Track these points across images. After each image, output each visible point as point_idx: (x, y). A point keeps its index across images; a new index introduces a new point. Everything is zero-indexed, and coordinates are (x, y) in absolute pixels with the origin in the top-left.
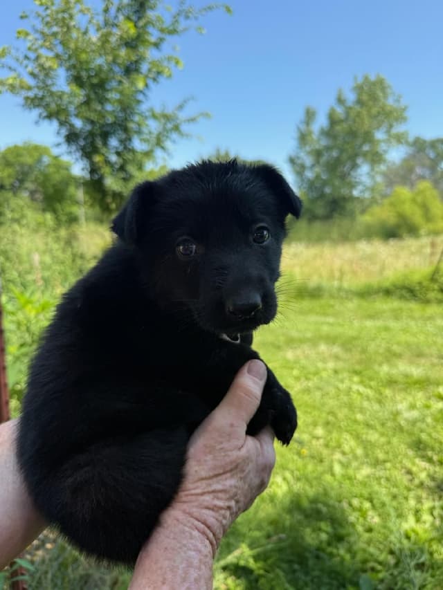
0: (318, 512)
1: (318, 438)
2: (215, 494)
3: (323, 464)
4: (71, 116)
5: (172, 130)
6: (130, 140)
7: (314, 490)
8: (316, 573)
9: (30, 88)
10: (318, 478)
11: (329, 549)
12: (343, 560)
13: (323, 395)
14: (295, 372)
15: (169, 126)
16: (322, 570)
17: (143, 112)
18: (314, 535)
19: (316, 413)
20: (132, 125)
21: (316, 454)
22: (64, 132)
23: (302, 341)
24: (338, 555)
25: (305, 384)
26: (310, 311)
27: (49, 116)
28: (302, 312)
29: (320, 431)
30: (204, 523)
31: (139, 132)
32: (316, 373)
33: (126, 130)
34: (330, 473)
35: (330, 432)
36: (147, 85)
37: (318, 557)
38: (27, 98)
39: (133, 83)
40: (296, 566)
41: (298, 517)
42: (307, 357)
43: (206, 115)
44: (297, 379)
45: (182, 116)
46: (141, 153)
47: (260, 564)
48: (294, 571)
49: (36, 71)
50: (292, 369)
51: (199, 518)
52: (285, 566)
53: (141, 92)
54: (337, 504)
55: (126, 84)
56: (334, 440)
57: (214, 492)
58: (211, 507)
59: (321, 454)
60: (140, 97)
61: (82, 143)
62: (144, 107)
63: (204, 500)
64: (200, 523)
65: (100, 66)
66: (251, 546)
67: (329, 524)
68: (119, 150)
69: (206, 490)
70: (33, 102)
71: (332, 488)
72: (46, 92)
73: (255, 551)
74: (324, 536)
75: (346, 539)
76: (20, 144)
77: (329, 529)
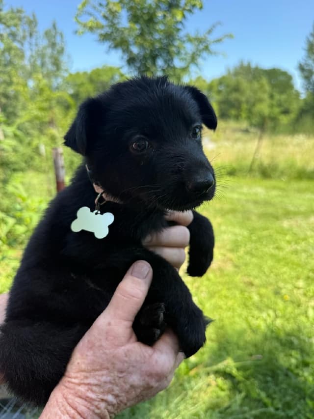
0: (291, 343)
1: (299, 288)
2: (90, 387)
3: (300, 307)
4: (131, 45)
5: (203, 49)
6: (172, 59)
7: (290, 325)
8: (284, 386)
9: (102, 27)
10: (295, 318)
11: (296, 371)
12: (306, 380)
13: (308, 256)
14: (288, 238)
15: (201, 47)
16: (289, 385)
17: (181, 38)
18: (285, 359)
19: (300, 270)
20: (173, 49)
21: (295, 300)
22: (126, 57)
23: (296, 214)
24: (303, 376)
25: (294, 247)
26: (306, 190)
27: (116, 47)
28: (300, 191)
29: (301, 283)
30: (75, 409)
31: (179, 53)
32: (305, 239)
33: (169, 53)
34: (305, 315)
35: (309, 285)
36: (184, 16)
37: (287, 375)
38: (101, 35)
39: (173, 16)
40: (269, 379)
41: (276, 344)
42: (299, 226)
43: (230, 36)
44: (289, 242)
45: (211, 38)
46: (180, 69)
47: (241, 373)
48: (267, 382)
49: (107, 14)
50: (286, 234)
51: (72, 405)
52: (260, 377)
53: (181, 22)
54: (307, 340)
55: (169, 17)
56: (311, 291)
57: (88, 384)
58: (84, 397)
59: (300, 300)
60: (180, 26)
61: (138, 65)
62: (182, 34)
63: (79, 390)
64: (71, 409)
65: (150, 5)
66: (236, 360)
67: (299, 352)
68: (164, 68)
69: (82, 382)
70: (105, 37)
71: (305, 327)
72: (114, 29)
73: (238, 364)
74: (293, 361)
75: (311, 365)
76: (100, 67)
77: (299, 356)
